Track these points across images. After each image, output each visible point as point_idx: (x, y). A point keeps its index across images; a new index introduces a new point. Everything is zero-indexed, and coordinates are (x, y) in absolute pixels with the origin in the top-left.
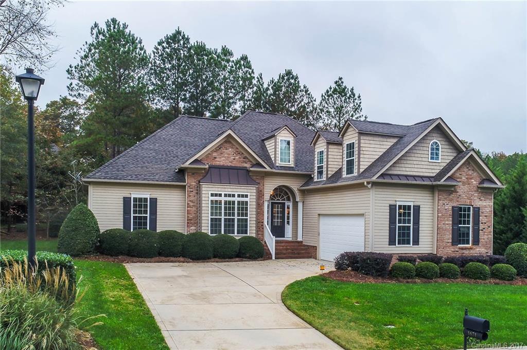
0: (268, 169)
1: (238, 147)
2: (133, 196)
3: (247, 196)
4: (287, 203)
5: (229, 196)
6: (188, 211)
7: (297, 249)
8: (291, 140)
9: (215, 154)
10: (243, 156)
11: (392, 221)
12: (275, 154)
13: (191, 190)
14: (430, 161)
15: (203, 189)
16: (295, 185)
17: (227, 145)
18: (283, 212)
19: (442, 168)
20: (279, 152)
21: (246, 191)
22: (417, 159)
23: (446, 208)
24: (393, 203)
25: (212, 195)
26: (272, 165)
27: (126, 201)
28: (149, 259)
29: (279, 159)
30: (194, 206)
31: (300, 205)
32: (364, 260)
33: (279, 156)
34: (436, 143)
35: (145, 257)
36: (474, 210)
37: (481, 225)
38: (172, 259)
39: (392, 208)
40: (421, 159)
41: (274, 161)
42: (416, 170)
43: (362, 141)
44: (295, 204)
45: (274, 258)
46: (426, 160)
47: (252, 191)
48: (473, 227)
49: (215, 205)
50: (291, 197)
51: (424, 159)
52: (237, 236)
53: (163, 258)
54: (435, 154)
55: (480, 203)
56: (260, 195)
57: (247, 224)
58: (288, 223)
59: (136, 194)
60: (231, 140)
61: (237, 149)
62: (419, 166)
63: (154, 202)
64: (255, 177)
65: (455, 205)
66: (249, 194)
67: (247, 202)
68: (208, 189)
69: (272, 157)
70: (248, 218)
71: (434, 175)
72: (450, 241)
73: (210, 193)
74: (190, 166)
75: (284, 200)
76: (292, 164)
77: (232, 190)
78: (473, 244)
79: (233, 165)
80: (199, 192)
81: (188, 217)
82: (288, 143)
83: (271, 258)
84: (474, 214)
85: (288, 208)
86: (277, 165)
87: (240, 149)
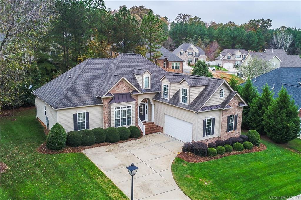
0: (140, 93)
1: (126, 83)
2: (78, 113)
3: (131, 107)
4: (146, 104)
5: (123, 108)
6: (104, 117)
7: (152, 128)
8: (149, 76)
9: (116, 88)
10: (128, 87)
11: (204, 127)
12: (142, 84)
13: (105, 107)
14: (220, 98)
15: (112, 106)
16: (151, 97)
17: (121, 83)
18: (144, 109)
19: (224, 100)
20: (144, 83)
21: (130, 104)
22: (215, 98)
23: (225, 117)
24: (205, 119)
25: (116, 108)
26: (141, 89)
27: (75, 116)
28: (92, 146)
29: (144, 86)
30: (107, 114)
31: (153, 106)
32: (197, 149)
33: (144, 84)
34: (222, 90)
35: (90, 145)
36: (235, 116)
37: (237, 121)
38: (102, 144)
39: (205, 121)
40: (216, 98)
41: (141, 87)
42: (214, 103)
43: (191, 90)
44: (150, 105)
45: (144, 135)
46: (218, 98)
47: (133, 104)
48: (235, 123)
49: (117, 113)
50: (148, 101)
51: (217, 98)
52: (127, 126)
53: (98, 145)
54: (221, 95)
55: (238, 112)
56: (136, 104)
57: (131, 120)
58: (146, 113)
59: (79, 111)
60: (123, 81)
61: (126, 84)
62: (215, 101)
63: (88, 114)
64: (134, 97)
65: (229, 115)
66: (132, 106)
67: (131, 109)
68: (113, 106)
69: (141, 86)
70: (132, 117)
71: (221, 103)
72: (226, 131)
73: (115, 108)
74: (106, 97)
75: (145, 103)
76: (150, 88)
77: (124, 105)
78: (234, 130)
79: (124, 92)
80: (109, 107)
81: (104, 120)
82: (148, 78)
83: (143, 135)
84: (235, 118)
85: (146, 106)
86: (143, 89)
87: (127, 84)
